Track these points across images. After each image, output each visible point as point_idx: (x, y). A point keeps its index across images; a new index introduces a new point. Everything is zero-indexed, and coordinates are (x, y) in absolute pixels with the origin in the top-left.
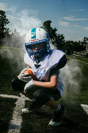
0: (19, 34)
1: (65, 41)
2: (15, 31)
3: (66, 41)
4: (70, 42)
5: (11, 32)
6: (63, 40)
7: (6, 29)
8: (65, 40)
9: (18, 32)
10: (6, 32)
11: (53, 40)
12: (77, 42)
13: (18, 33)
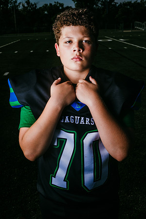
0: (36, 7)
1: (117, 5)
2: (28, 2)
3: (119, 4)
4: (125, 4)
5: (21, 5)
6: (113, 3)
7: (11, 2)
8: (116, 3)
9: (33, 3)
10: (12, 7)
11: (95, 6)
12: (139, 3)
13: (33, 5)
